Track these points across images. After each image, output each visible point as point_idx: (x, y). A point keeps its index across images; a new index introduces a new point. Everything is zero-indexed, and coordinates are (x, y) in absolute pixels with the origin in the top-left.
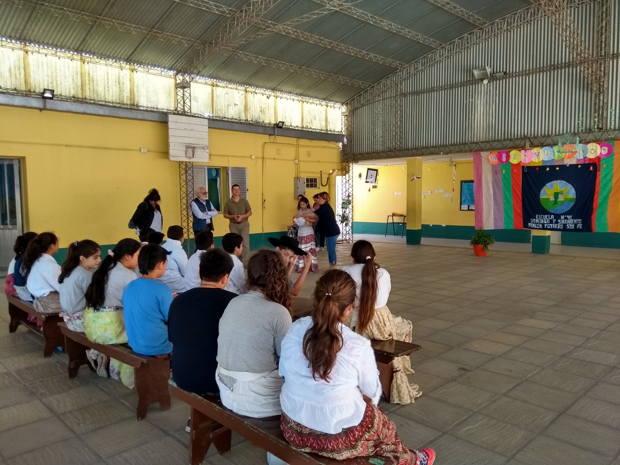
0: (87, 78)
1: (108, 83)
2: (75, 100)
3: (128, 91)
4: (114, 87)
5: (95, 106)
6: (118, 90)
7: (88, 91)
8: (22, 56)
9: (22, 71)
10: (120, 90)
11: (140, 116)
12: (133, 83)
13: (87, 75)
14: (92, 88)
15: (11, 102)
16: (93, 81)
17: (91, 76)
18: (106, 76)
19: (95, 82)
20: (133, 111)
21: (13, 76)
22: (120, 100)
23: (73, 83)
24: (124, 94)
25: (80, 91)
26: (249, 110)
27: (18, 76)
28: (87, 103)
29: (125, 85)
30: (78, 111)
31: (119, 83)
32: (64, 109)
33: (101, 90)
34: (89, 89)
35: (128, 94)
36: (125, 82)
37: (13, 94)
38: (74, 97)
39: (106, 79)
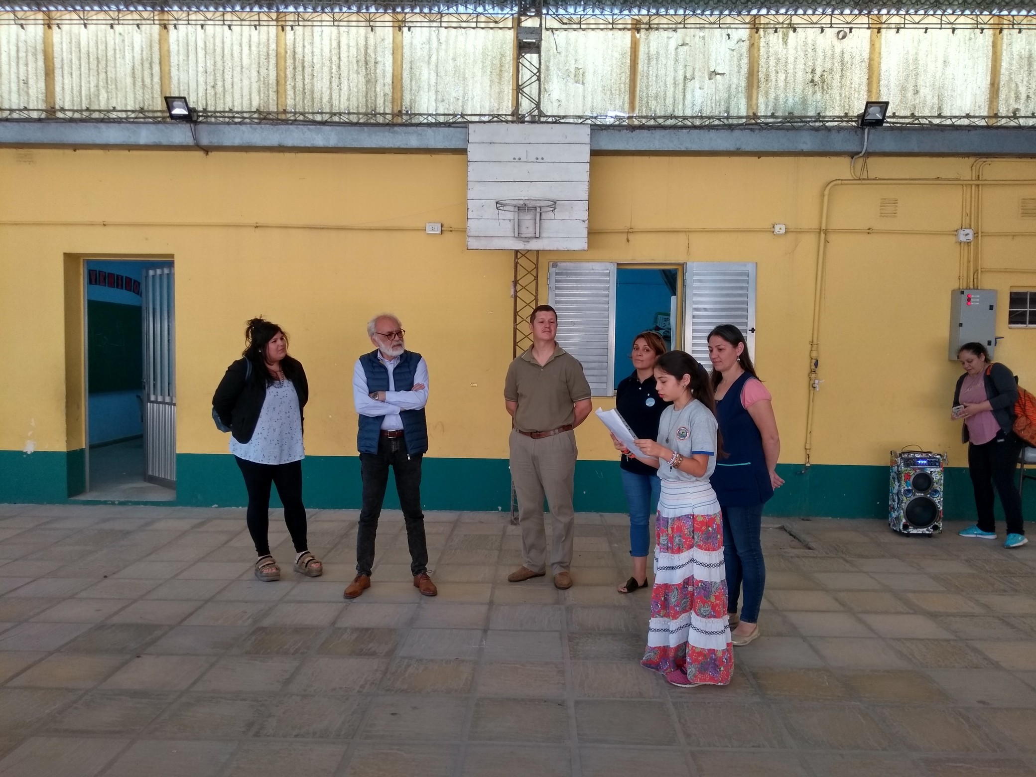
0: (290, 61)
1: (339, 67)
2: (264, 118)
3: (389, 80)
4: (353, 76)
5: (305, 128)
6: (362, 80)
7: (290, 93)
8: (156, 37)
9: (156, 68)
10: (368, 82)
11: (414, 141)
12: (399, 58)
13: (290, 53)
14: (299, 84)
15: (132, 140)
16: (303, 67)
17: (299, 56)
18: (335, 52)
19: (308, 70)
20: (396, 128)
21: (139, 83)
22: (367, 106)
23: (259, 80)
24: (378, 89)
25: (273, 95)
26: (763, 85)
27: (148, 81)
28: (286, 122)
29: (380, 67)
30: (267, 143)
31: (366, 63)
32: (237, 142)
33: (321, 85)
34: (294, 88)
35: (388, 90)
36: (379, 59)
37: (134, 122)
38: (258, 111)
39: (335, 58)
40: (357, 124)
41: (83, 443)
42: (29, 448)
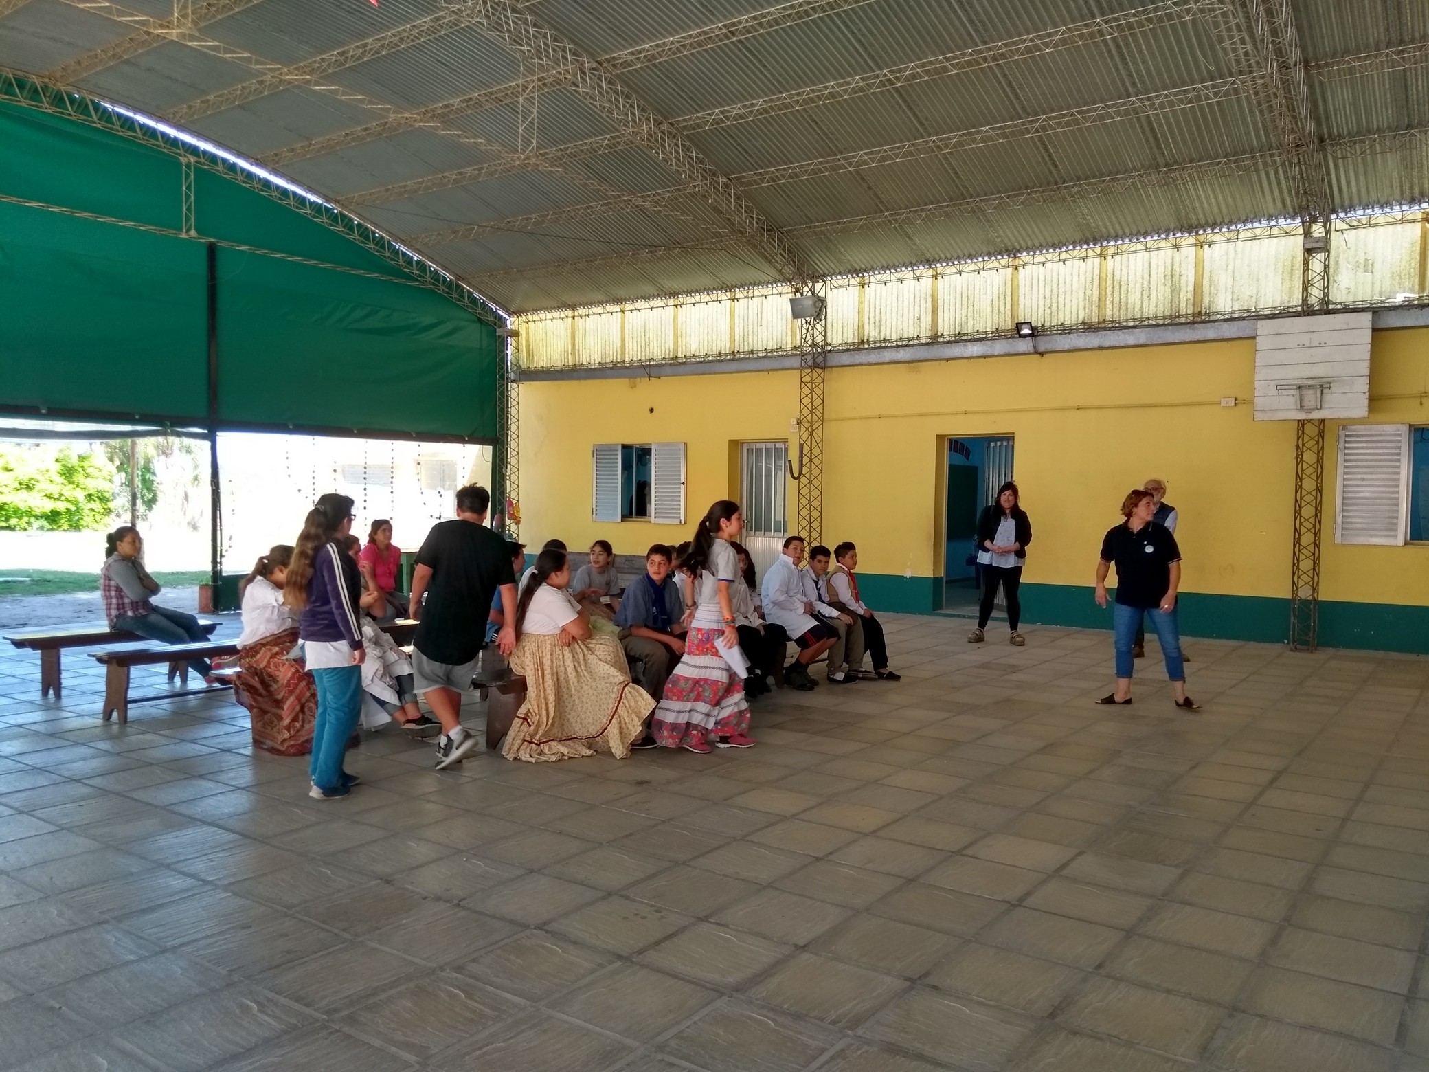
0: (1109, 282)
1: (1149, 282)
2: (1088, 327)
3: (1191, 287)
4: (1161, 288)
5: (1120, 332)
6: (1168, 290)
7: (1109, 306)
8: (1009, 276)
9: (1009, 298)
10: (1173, 291)
11: (1211, 334)
12: (1200, 269)
13: (1110, 276)
14: (1117, 299)
15: (990, 352)
16: (1120, 286)
17: (1117, 278)
18: (1146, 271)
19: (1124, 288)
20: (1196, 325)
21: (996, 311)
22: (1172, 309)
23: (1085, 299)
24: (1181, 296)
25: (1095, 310)
27: (1002, 308)
28: (1105, 329)
29: (1183, 279)
30: (1090, 346)
31: (1172, 277)
32: (1066, 347)
33: (1134, 298)
34: (1112, 302)
35: (1190, 296)
36: (1183, 272)
37: (992, 339)
38: (1083, 323)
39: (1146, 276)
40: (1164, 325)
41: (942, 573)
42: (908, 574)
